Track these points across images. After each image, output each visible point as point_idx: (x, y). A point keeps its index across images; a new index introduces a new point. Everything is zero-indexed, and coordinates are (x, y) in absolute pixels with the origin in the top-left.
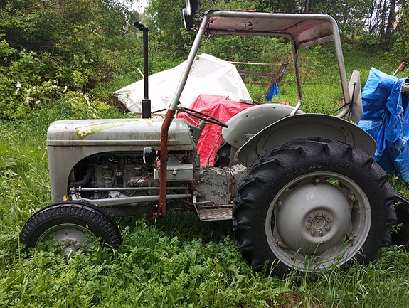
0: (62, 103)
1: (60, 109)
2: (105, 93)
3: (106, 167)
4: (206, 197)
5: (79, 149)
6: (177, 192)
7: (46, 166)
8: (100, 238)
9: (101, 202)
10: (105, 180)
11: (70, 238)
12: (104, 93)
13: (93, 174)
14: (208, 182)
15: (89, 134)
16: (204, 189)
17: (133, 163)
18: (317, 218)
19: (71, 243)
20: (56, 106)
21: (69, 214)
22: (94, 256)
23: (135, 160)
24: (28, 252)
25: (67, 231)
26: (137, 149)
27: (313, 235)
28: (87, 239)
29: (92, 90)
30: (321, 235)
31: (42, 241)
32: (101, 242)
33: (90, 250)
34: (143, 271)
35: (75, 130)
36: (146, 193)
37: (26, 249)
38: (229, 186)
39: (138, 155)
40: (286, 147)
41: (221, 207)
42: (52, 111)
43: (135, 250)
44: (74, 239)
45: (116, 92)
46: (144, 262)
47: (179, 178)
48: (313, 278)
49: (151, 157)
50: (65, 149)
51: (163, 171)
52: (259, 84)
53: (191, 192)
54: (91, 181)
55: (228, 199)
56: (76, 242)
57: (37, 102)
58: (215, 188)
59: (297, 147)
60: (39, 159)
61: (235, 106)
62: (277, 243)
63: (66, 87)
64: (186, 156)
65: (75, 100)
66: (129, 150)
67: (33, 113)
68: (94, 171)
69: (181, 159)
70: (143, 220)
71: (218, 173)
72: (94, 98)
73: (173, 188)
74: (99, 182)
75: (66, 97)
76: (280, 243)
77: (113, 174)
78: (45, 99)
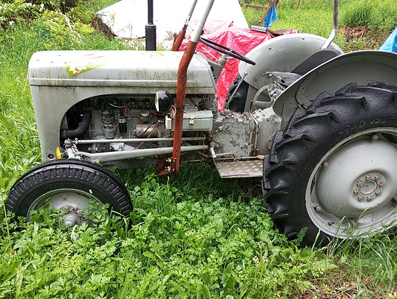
0: (39, 25)
1: (37, 31)
2: (88, 14)
3: (106, 113)
4: (225, 148)
5: (72, 90)
6: (192, 143)
7: (29, 103)
8: (107, 205)
9: (103, 157)
10: (105, 127)
11: (69, 205)
12: (86, 13)
13: (90, 121)
14: (227, 131)
15: (83, 71)
16: (222, 139)
17: (139, 108)
18: (368, 182)
19: (71, 210)
20: (32, 28)
21: (67, 178)
22: (102, 229)
23: (140, 104)
24: (18, 222)
25: (65, 196)
26: (145, 91)
27: (359, 200)
28: (92, 207)
29: (72, 9)
30: (369, 200)
31: (35, 209)
32: (109, 210)
33: (96, 221)
34: (161, 244)
35: (64, 66)
36: (156, 144)
37: (16, 218)
38: (251, 136)
39: (144, 98)
40: (341, 95)
41: (241, 160)
42: (28, 35)
43: (150, 217)
44: (74, 206)
45: (99, 12)
46: (160, 231)
47: (197, 127)
48: (354, 247)
49: (166, 104)
50: (54, 90)
51: (178, 120)
52: (253, 7)
53: (208, 142)
54: (88, 129)
55: (249, 150)
56: (77, 209)
57: (11, 23)
58: (235, 137)
59: (359, 96)
60: (19, 94)
61: (245, 34)
62: (315, 208)
63: (42, 5)
64: (202, 101)
65: (54, 21)
66: (135, 92)
67: (7, 36)
68: (91, 117)
69: (197, 104)
70: (153, 175)
71: (240, 120)
72: (75, 19)
73: (188, 139)
74: (98, 130)
75: (43, 17)
76: (319, 208)
77: (114, 122)
78: (19, 19)
